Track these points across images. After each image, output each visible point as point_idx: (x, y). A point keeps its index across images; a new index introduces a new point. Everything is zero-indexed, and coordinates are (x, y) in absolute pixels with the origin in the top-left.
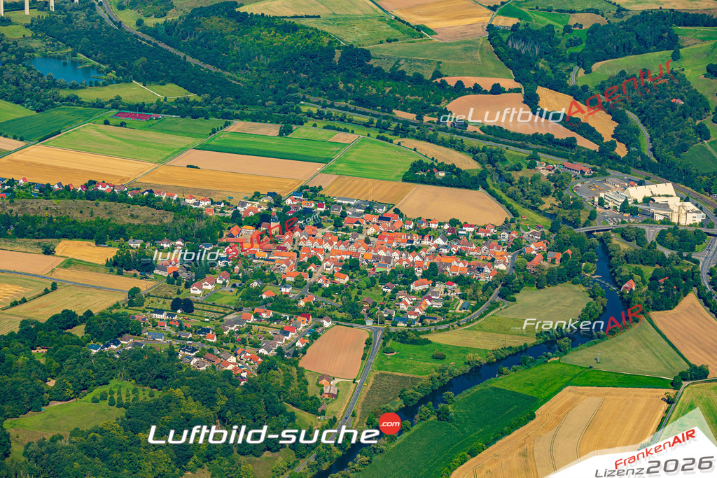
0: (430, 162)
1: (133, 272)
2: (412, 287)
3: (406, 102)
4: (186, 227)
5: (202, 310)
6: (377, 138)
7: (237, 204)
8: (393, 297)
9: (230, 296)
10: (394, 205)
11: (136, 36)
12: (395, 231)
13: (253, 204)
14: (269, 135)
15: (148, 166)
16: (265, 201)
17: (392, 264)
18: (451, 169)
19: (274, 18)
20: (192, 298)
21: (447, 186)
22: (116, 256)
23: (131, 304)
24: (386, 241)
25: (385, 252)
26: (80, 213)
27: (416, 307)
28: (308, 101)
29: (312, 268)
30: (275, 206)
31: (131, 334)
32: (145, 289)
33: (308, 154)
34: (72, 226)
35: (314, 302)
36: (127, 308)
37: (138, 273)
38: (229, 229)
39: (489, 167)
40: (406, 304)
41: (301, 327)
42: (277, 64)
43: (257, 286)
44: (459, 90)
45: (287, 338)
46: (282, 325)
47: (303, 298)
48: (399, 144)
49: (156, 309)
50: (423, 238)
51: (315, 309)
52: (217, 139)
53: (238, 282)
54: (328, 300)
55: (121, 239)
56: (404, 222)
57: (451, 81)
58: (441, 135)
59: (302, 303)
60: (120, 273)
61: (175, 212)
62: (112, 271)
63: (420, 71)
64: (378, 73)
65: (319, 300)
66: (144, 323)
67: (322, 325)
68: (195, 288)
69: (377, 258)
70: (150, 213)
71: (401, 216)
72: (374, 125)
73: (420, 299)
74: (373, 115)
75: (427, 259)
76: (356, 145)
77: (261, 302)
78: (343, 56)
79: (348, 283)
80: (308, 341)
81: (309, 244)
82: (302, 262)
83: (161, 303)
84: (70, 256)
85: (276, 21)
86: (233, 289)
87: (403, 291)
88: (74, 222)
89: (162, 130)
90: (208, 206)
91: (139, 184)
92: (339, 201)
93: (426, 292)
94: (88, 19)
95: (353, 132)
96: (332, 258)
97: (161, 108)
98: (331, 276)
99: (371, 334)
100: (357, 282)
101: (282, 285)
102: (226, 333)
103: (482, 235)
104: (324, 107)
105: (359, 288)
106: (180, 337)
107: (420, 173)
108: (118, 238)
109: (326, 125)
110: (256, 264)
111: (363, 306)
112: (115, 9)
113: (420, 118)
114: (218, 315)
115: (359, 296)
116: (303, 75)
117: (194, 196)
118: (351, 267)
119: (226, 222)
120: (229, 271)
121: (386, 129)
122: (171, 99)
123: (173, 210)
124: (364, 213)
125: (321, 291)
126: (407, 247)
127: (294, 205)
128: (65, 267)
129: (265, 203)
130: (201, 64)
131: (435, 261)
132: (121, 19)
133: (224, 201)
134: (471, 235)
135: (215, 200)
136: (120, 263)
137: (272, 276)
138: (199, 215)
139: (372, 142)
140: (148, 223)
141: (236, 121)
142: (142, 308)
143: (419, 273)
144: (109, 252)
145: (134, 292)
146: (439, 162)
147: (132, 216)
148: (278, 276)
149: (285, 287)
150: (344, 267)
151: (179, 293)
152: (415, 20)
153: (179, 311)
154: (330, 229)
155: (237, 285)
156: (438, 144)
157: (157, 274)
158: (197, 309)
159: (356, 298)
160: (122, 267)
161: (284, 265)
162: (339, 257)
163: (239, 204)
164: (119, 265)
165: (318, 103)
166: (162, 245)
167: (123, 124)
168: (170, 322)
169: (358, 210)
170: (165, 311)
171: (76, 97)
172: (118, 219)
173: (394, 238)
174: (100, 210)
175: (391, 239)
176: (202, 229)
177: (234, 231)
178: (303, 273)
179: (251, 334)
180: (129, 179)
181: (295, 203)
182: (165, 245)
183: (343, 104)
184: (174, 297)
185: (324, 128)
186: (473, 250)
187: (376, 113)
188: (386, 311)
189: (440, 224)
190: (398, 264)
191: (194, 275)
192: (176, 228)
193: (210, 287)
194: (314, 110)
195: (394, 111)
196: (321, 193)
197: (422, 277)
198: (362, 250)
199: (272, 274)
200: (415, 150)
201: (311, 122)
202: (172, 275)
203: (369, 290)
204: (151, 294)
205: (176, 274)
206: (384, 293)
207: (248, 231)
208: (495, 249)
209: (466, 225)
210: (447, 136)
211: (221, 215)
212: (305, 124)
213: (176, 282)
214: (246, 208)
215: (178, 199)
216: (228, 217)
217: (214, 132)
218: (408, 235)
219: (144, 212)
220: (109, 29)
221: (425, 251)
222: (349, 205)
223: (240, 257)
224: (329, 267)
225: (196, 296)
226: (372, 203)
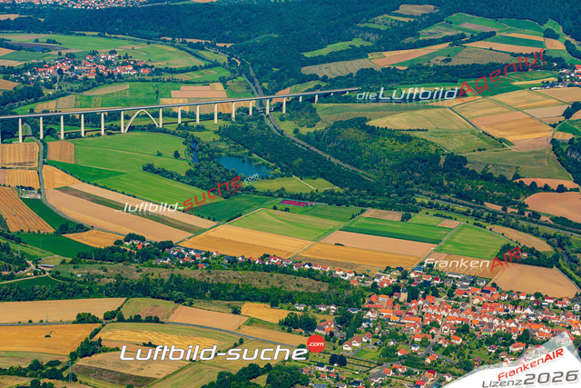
0: (515, 245)
1: (300, 330)
2: (511, 348)
3: (494, 197)
4: (338, 295)
5: (353, 364)
6: (474, 224)
7: (374, 276)
8: (496, 357)
9: (373, 353)
10: (491, 279)
11: (294, 141)
12: (494, 302)
13: (386, 276)
14: (394, 220)
15: (306, 243)
16: (395, 274)
17: (494, 329)
18: (532, 251)
19: (394, 131)
20: (345, 354)
21: (530, 265)
22: (287, 318)
24: (488, 309)
25: (488, 319)
26: (259, 282)
28: (421, 194)
29: (433, 330)
30: (402, 279)
31: (301, 384)
33: (423, 236)
34: (253, 292)
35: (437, 359)
37: (303, 331)
38: (370, 296)
39: (560, 250)
41: (429, 381)
42: (397, 166)
43: (393, 345)
44: (533, 188)
46: (415, 378)
47: (428, 356)
48: (491, 230)
49: (318, 363)
50: (516, 308)
51: (439, 365)
52: (356, 223)
53: (378, 341)
54: (447, 357)
55: (290, 303)
56: (500, 294)
57: (528, 182)
58: (522, 223)
60: (290, 331)
61: (329, 283)
62: (283, 329)
63: (503, 173)
64: (472, 175)
65: (441, 358)
66: (310, 375)
67: (444, 379)
68: (346, 345)
69: (482, 324)
70: (311, 283)
71: (498, 289)
72: (471, 214)
73: (517, 358)
74: (469, 206)
75: (520, 325)
76: (459, 230)
77: (397, 359)
78: (447, 161)
79: (462, 344)
81: (430, 310)
82: (425, 326)
83: (321, 357)
84: (253, 316)
85: (396, 133)
86: (375, 347)
87: (504, 352)
88: (254, 289)
89: (316, 215)
90: (352, 278)
91: (301, 258)
92: (450, 275)
93: (522, 353)
94: (259, 128)
95: (455, 219)
96: (448, 323)
97: (313, 197)
98: (449, 338)
100: (469, 343)
101: (412, 344)
102: (372, 384)
103: (560, 306)
104: (433, 199)
105: (470, 348)
108: (287, 302)
109: (435, 213)
110: (391, 326)
111: (474, 364)
112: (278, 120)
113: (504, 209)
114: (365, 369)
115: (471, 355)
116: (417, 175)
117: (341, 269)
118: (463, 331)
119: (367, 291)
120: (371, 332)
121: (480, 218)
122: (321, 190)
123: (328, 281)
124: (470, 285)
125: (442, 350)
126: (504, 315)
127: (417, 277)
128: (248, 324)
130: (341, 163)
131: (527, 327)
132: (283, 128)
133: (364, 273)
134: (551, 306)
135: (357, 272)
137: (404, 337)
138: (347, 286)
139: (471, 228)
140: (310, 291)
141: (369, 209)
142: (308, 362)
143: (515, 337)
144: (281, 314)
146: (522, 245)
148: (408, 337)
149: (414, 346)
150: (458, 330)
151: (334, 349)
152: (497, 134)
153: (336, 365)
154: (445, 299)
155: (378, 343)
156: (520, 230)
157: (317, 333)
158: (349, 363)
159: (469, 357)
160: (291, 326)
161: (412, 328)
162: (453, 322)
163: (376, 277)
164: (289, 324)
165: (429, 196)
166: (320, 308)
167: (287, 210)
168: (330, 375)
169: (465, 283)
170: (325, 364)
171: (253, 188)
172: (288, 287)
173: (494, 307)
174: (274, 280)
175: (492, 308)
176: (350, 297)
177: (373, 299)
178: (427, 335)
180: (293, 253)
182: (322, 309)
183: (447, 197)
184: (332, 353)
185: (434, 215)
186: (554, 319)
187: (472, 204)
189: (527, 296)
190: (498, 329)
191: (345, 334)
192: (330, 296)
193: (357, 345)
194: (426, 201)
195: (485, 203)
197: (517, 340)
198: (470, 317)
199: (404, 335)
200: (503, 235)
201: (424, 211)
202: (328, 334)
203: (478, 350)
205: (332, 334)
206: (490, 353)
207: (383, 299)
208: (571, 318)
209: (547, 297)
210: (525, 224)
211: (363, 285)
212: (420, 212)
213: (332, 339)
214: (381, 279)
215: (331, 272)
216: (368, 287)
217: (353, 217)
218: (504, 305)
219: (307, 282)
220: (274, 136)
221: (518, 319)
222: (457, 279)
223: (379, 320)
224: (446, 330)
225: (348, 352)
226: (475, 278)
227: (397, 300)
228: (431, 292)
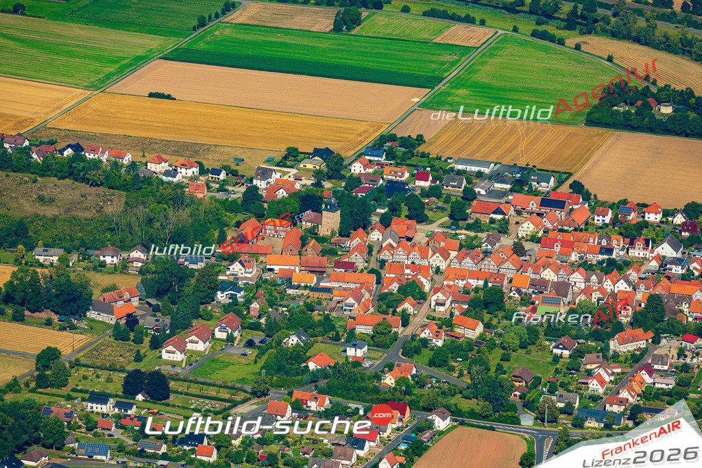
0: (641, 85)
1: (45, 315)
2: (613, 345)
4: (150, 221)
5: (187, 394)
6: (532, 35)
7: (253, 174)
8: (573, 368)
9: (243, 365)
10: (570, 174)
12: (576, 230)
13: (284, 173)
14: (314, 29)
15: (69, 95)
16: (310, 166)
17: (569, 297)
18: (685, 99)
20: (166, 369)
21: (677, 134)
22: (11, 283)
23: (42, 382)
24: (557, 249)
25: (556, 272)
27: (623, 387)
29: (407, 306)
30: (330, 178)
31: (44, 446)
32: (69, 351)
33: (393, 68)
35: (413, 377)
36: (33, 391)
37: (55, 318)
38: (238, 224)
40: (602, 382)
41: (389, 431)
43: (298, 345)
45: (361, 453)
47: (391, 370)
48: (578, 47)
49: (93, 393)
50: (632, 244)
51: (417, 391)
52: (208, 38)
53: (257, 337)
54: (441, 373)
55: (21, 247)
56: (593, 210)
58: (663, 28)
59: (389, 380)
60: (19, 318)
61: (127, 190)
62: (1, 313)
65: (424, 373)
66: (69, 423)
67: (430, 425)
68: (170, 348)
69: (539, 285)
70: (77, 193)
71: (587, 197)
72: (526, 9)
73: (629, 370)
75: (642, 287)
76: (491, 50)
77: (306, 377)
79: (482, 336)
80: (402, 460)
81: (401, 256)
82: (386, 294)
83: (102, 380)
86: (249, 351)
87: (595, 355)
89: (98, 21)
90: (193, 178)
91: (53, 132)
92: (460, 167)
93: (642, 355)
95: (483, 23)
96: (449, 286)
98: (447, 324)
99: (531, 443)
100: (500, 335)
101: (347, 341)
102: (236, 442)
105: (504, 348)
106: (142, 451)
107: (621, 108)
108: (13, 245)
109: (427, 8)
110: (293, 298)
111: (513, 386)
114: (218, 406)
115: (506, 365)
117: (164, 156)
118: (486, 305)
119: (231, 211)
120: (239, 313)
121: (550, 17)
123: (124, 187)
124: (511, 190)
125: (427, 354)
126: (600, 263)
127: (368, 174)
129: (308, 170)
131: (658, 291)
133: (225, 168)
135: (207, 165)
136: (18, 296)
137: (327, 323)
138: (177, 197)
139: (521, 44)
140: (74, 213)
141: (246, 2)
142: (65, 391)
143: (625, 318)
145: (48, 357)
146: (661, 84)
147: (41, 199)
148: (338, 324)
149: (354, 346)
150: (474, 304)
151: (139, 358)
153: (140, 397)
154: (442, 226)
155: (257, 341)
156: (656, 47)
157: (93, 320)
158: (176, 392)
159: (499, 369)
160: (22, 304)
161: (351, 300)
162: (461, 283)
163: (257, 174)
164: (16, 301)
166: (102, 258)
167: (18, 10)
168: (123, 422)
169: (498, 186)
170: (112, 396)
172: (14, 205)
173: (573, 243)
175: (568, 246)
176: (184, 227)
178: (389, 317)
179: (287, 444)
180: (32, 121)
181: (371, 170)
182: (108, 260)
184: (130, 368)
185: (425, 14)
188: (561, 396)
189: (666, 214)
190: (582, 297)
191: (168, 320)
192: (129, 225)
193: (201, 346)
196: (421, 149)
197: (631, 324)
198: (509, 270)
199: (327, 318)
200: (610, 59)
201: (398, 2)
202: (123, 322)
203: (524, 351)
204: (83, 361)
205: (132, 321)
206: (556, 359)
207: (276, 234)
210: (671, 31)
212: (386, 7)
213: (132, 335)
214: (272, 181)
215: (133, 165)
216: (234, 201)
217: (202, 23)
218: (601, 238)
219: (66, 191)
221: (638, 271)
222: (479, 175)
223: (261, 283)
224: (442, 304)
225: (174, 365)
226: (527, 170)
227: (313, 232)
228: (405, 211)
